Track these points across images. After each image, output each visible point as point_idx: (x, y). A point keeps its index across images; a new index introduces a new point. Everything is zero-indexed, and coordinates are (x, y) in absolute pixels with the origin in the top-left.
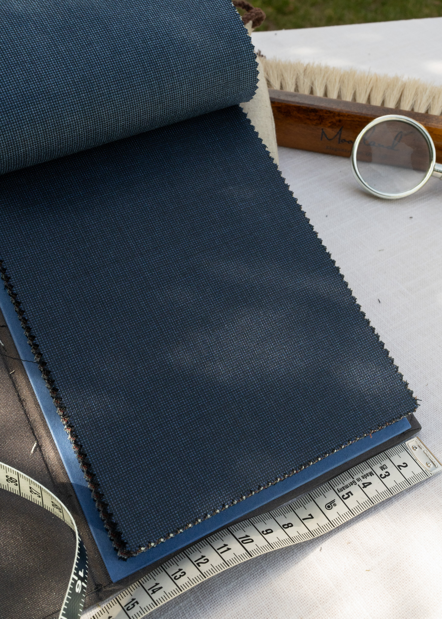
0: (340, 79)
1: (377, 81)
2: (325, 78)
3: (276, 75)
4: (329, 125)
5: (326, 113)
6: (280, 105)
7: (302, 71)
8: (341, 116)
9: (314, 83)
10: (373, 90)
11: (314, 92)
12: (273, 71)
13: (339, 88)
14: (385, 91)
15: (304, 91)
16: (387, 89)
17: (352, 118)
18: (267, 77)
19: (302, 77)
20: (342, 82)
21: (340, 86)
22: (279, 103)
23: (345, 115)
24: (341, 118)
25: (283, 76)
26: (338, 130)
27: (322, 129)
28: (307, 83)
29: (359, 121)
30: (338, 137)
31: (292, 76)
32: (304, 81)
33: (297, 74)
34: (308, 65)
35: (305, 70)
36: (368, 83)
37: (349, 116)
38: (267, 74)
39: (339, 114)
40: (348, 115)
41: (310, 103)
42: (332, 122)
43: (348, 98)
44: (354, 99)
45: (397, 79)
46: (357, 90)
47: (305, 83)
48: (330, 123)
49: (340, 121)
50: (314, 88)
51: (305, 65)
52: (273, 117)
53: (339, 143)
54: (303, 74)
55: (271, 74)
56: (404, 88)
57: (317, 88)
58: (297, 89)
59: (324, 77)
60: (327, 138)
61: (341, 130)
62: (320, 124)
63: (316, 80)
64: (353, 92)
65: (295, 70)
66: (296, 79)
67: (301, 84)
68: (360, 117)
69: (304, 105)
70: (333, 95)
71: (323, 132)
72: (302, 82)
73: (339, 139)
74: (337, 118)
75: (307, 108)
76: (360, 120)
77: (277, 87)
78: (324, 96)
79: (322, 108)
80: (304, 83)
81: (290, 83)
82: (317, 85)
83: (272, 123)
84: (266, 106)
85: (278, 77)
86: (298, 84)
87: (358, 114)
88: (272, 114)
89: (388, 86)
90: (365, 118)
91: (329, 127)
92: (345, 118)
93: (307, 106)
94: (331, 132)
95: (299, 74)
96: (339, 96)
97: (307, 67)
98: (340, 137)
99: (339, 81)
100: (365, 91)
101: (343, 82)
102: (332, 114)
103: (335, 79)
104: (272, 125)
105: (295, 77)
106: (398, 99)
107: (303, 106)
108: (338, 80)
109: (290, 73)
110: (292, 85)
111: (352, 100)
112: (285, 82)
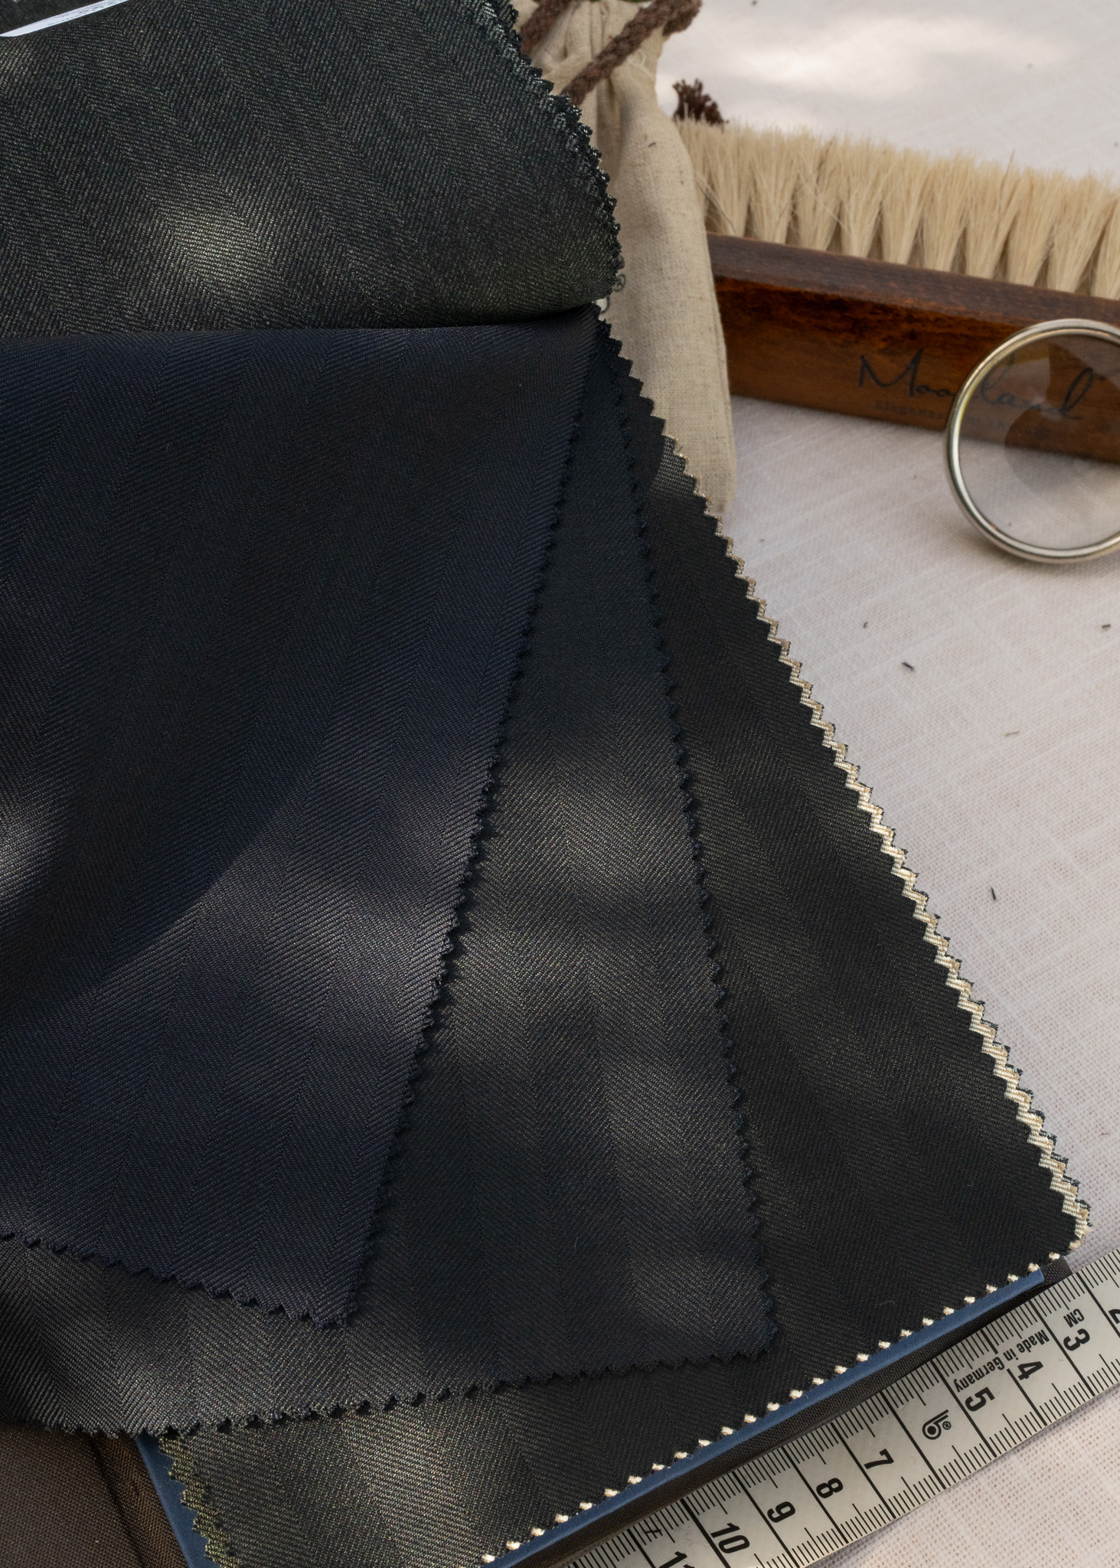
0: (925, 185)
1: (1031, 195)
2: (880, 190)
3: (734, 182)
4: (882, 345)
5: (872, 313)
6: (741, 289)
7: (811, 169)
8: (917, 320)
9: (846, 206)
10: (1019, 225)
11: (845, 242)
12: (726, 167)
13: (916, 225)
14: (1052, 228)
15: (815, 235)
16: (1060, 222)
17: (949, 326)
18: (710, 190)
19: (809, 189)
20: (928, 198)
21: (923, 211)
22: (736, 282)
23: (928, 320)
24: (917, 327)
25: (755, 184)
26: (908, 359)
27: (862, 357)
28: (824, 210)
29: (967, 336)
30: (908, 378)
31: (781, 185)
32: (816, 203)
33: (798, 178)
34: (831, 143)
35: (821, 164)
36: (1004, 201)
37: (939, 320)
38: (710, 182)
39: (911, 316)
40: (937, 319)
41: (826, 282)
42: (890, 338)
43: (940, 261)
44: (961, 257)
45: (1090, 185)
46: (972, 225)
47: (820, 209)
48: (884, 340)
49: (913, 335)
50: (844, 226)
51: (823, 143)
52: (720, 326)
53: (912, 393)
54: (814, 179)
55: (721, 179)
56: (1111, 216)
57: (852, 225)
58: (792, 233)
59: (875, 185)
60: (877, 381)
61: (916, 361)
62: (857, 342)
63: (853, 197)
64: (958, 233)
65: (792, 162)
66: (793, 197)
67: (805, 212)
68: (972, 324)
69: (808, 289)
70: (898, 254)
71: (866, 365)
72: (809, 205)
73: (912, 385)
74: (906, 327)
75: (817, 296)
76: (970, 333)
77: (734, 227)
78: (870, 255)
79: (862, 297)
80: (815, 209)
81: (774, 209)
82: (852, 218)
83: (718, 344)
84: (701, 299)
85: (739, 188)
86: (800, 213)
87: (966, 317)
88: (718, 315)
89: (1065, 208)
90: (985, 326)
91: (882, 351)
92: (929, 328)
93: (817, 290)
94: (887, 365)
95: (802, 177)
96: (917, 249)
97: (827, 151)
98: (913, 378)
99: (921, 196)
100: (994, 230)
101: (933, 200)
102: (890, 317)
103: (909, 193)
104: (718, 351)
105: (790, 186)
106: (1090, 254)
107: (806, 293)
108: (915, 196)
109: (777, 176)
110: (780, 216)
111: (952, 268)
112: (761, 208)
